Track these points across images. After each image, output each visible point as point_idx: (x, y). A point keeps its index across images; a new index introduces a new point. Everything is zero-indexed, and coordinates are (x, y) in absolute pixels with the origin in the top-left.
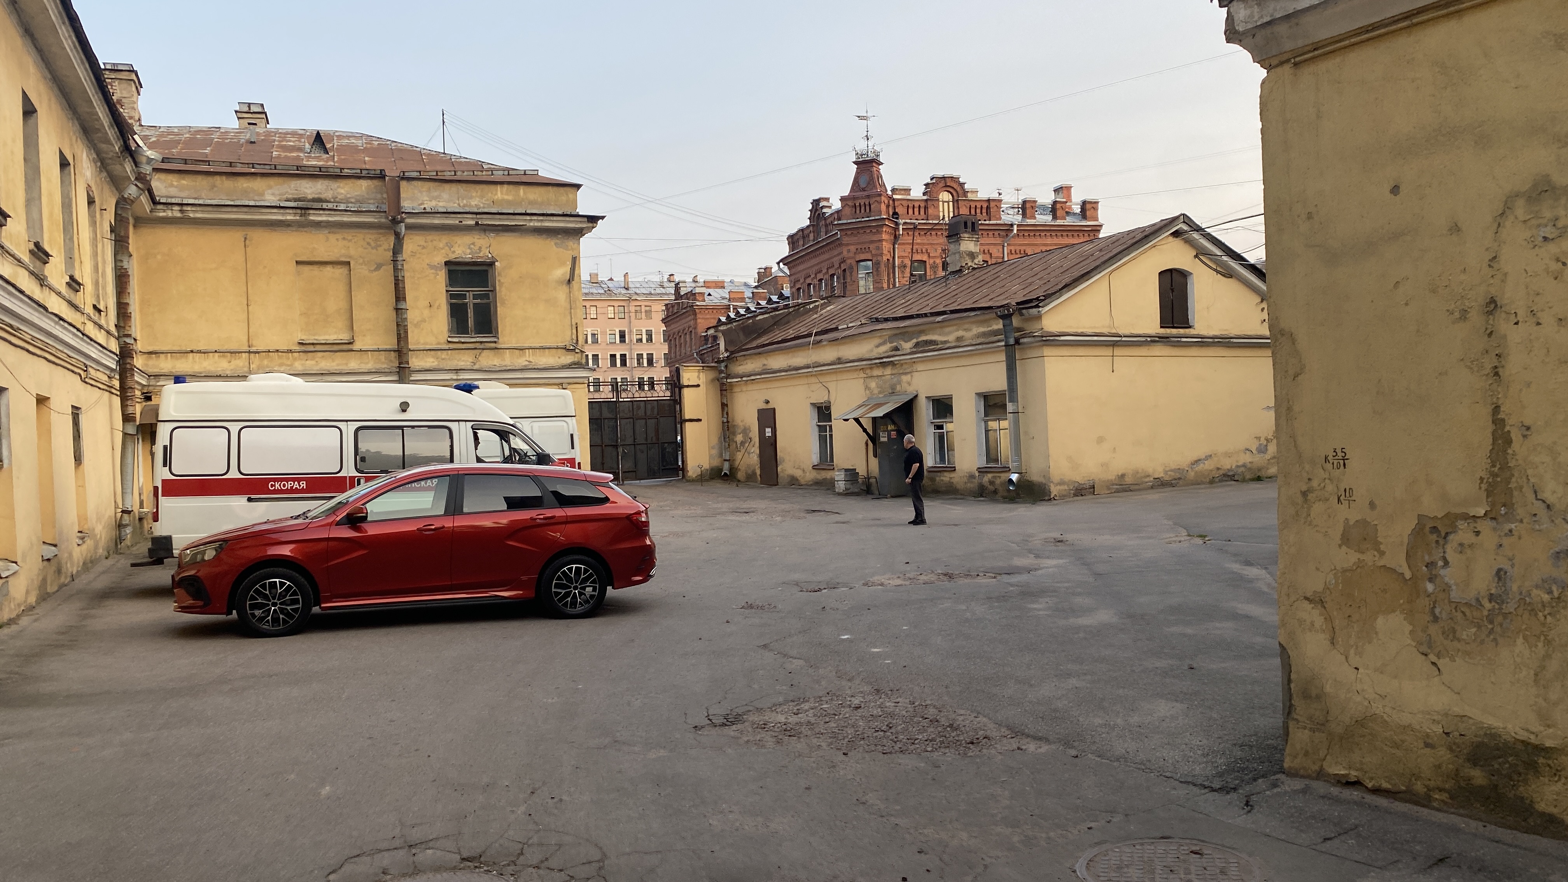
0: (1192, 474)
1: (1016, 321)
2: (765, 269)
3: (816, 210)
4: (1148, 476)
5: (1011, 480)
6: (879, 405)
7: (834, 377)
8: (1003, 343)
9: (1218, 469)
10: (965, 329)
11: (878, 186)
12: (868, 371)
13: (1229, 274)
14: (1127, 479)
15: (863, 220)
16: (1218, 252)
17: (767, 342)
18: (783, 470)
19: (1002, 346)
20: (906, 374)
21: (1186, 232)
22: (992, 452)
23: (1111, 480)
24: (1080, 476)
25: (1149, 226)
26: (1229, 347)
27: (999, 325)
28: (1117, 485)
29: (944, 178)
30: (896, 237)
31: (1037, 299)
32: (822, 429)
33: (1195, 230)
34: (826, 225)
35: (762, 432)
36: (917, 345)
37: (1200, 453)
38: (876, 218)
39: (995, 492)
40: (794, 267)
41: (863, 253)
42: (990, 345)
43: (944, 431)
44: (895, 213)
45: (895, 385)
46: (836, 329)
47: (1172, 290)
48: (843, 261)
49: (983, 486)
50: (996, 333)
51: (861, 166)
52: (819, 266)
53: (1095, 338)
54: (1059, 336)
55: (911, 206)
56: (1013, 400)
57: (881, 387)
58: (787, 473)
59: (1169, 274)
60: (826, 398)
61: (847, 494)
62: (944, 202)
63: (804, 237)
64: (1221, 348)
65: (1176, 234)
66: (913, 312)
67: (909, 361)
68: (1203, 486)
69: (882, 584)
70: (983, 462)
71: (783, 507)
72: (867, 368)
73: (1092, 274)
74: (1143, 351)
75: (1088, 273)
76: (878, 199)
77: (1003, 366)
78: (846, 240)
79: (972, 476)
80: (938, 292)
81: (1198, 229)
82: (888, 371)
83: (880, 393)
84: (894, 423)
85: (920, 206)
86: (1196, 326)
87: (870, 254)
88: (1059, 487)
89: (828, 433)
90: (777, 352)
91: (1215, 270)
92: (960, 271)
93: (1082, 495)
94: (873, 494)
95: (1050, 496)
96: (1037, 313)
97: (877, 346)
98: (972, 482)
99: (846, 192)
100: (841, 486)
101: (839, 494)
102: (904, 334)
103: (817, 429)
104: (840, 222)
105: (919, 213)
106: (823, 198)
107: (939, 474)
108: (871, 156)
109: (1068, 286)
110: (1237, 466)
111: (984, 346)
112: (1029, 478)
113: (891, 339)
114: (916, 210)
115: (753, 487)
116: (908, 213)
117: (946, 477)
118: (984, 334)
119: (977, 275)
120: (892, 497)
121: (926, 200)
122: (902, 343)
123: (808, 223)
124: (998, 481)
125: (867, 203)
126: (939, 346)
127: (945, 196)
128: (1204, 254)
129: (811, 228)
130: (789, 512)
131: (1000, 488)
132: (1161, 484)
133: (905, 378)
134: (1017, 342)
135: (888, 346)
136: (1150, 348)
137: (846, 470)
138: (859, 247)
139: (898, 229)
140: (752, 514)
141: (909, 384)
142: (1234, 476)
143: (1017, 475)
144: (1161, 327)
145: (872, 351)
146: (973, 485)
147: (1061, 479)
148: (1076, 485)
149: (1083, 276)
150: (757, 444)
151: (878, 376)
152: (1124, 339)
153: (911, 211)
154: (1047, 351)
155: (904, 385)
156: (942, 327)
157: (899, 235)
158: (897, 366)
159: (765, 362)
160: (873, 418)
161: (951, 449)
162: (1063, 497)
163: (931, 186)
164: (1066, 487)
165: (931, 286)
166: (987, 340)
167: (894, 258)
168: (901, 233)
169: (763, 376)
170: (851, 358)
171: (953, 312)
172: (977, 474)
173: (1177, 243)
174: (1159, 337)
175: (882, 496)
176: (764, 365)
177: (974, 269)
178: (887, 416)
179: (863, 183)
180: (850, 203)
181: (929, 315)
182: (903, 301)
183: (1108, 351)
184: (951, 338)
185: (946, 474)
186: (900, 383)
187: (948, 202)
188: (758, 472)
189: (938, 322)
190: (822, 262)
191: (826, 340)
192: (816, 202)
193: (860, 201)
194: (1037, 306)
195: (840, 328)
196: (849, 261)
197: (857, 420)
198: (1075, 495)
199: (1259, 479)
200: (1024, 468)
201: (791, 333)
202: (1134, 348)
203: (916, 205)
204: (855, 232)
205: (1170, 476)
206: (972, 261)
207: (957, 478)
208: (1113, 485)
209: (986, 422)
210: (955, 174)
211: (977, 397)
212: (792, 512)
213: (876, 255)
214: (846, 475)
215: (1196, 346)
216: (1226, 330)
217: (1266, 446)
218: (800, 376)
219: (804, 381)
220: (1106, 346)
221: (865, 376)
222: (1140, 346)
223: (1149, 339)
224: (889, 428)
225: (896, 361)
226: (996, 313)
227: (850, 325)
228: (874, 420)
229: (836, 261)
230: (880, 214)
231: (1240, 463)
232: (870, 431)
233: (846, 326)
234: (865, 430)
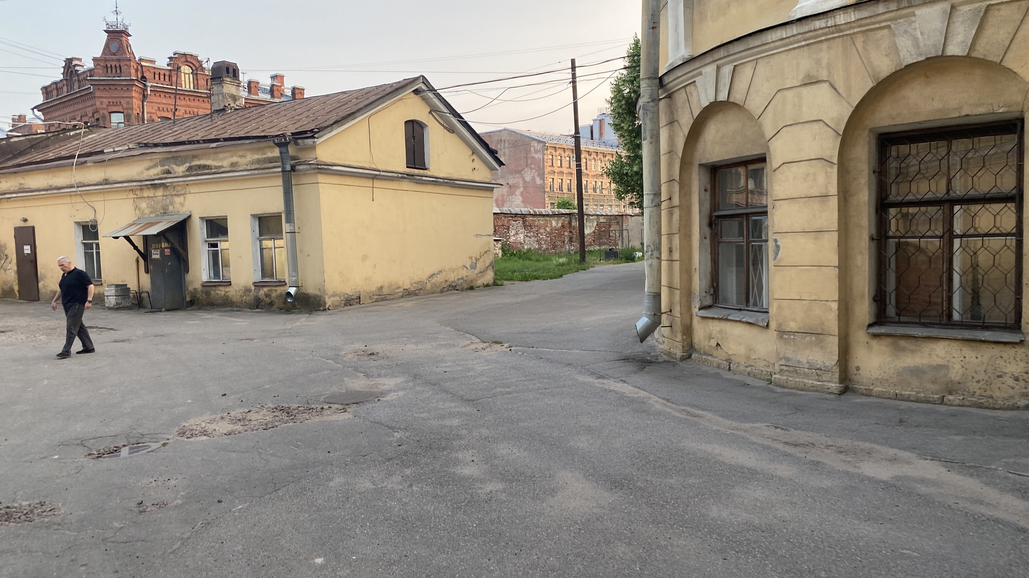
0: (429, 286)
1: (291, 150)
2: (20, 116)
3: (69, 67)
4: (399, 288)
5: (289, 294)
6: (152, 224)
7: (100, 198)
8: (280, 169)
9: (446, 281)
10: (240, 156)
11: (127, 53)
12: (138, 192)
13: (451, 130)
14: (384, 290)
15: (114, 78)
16: (445, 110)
17: (25, 162)
18: (44, 287)
19: (278, 172)
20: (178, 195)
21: (424, 91)
22: (268, 267)
23: (373, 292)
24: (349, 289)
25: (395, 83)
26: (453, 187)
27: (276, 152)
28: (377, 295)
29: (185, 55)
30: (145, 97)
31: (312, 131)
32: (87, 247)
33: (430, 90)
34: (79, 81)
35: (19, 250)
36: (190, 168)
37: (434, 270)
38: (127, 78)
39: (271, 304)
40: (48, 113)
41: (115, 106)
42: (267, 171)
43: (219, 248)
44: (143, 77)
45: (167, 206)
46: (102, 152)
47: (414, 138)
48: (96, 111)
49: (259, 299)
50: (271, 160)
51: (110, 34)
52: (73, 114)
53: (361, 171)
54: (332, 166)
55: (157, 73)
56: (290, 220)
57: (153, 208)
58: (49, 289)
59: (411, 124)
60: (92, 217)
61: (118, 308)
62: (185, 74)
63: (57, 89)
64: (447, 187)
65: (416, 92)
66: (184, 138)
67: (183, 183)
68: (436, 295)
69: (204, 433)
70: (258, 277)
71: (47, 324)
72: (137, 189)
73: (357, 115)
74: (394, 185)
75: (353, 113)
76: (128, 63)
77: (280, 191)
78: (98, 94)
79: (248, 290)
80: (204, 126)
81: (432, 90)
82: (160, 192)
83: (152, 212)
84: (168, 241)
85: (164, 74)
86: (431, 168)
87: (121, 107)
88: (332, 299)
89: (94, 251)
90: (35, 172)
91: (443, 125)
92: (223, 110)
93: (350, 305)
94: (145, 308)
95: (325, 306)
96: (312, 143)
97: (148, 169)
98: (249, 295)
99: (98, 55)
100: (111, 301)
101: (109, 308)
102: (177, 159)
103: (82, 247)
104: (92, 78)
105: (165, 80)
106: (75, 58)
107: (214, 288)
108: (121, 28)
109: (338, 122)
110: (458, 279)
111: (260, 171)
112: (304, 291)
113: (162, 162)
114: (162, 77)
115: (11, 303)
116: (155, 78)
117: (221, 291)
118: (258, 161)
119: (241, 114)
120: (168, 310)
121: (170, 70)
122: (174, 166)
123: (61, 77)
124: (274, 295)
125: (118, 65)
126: (213, 171)
127: (186, 69)
128: (436, 111)
129: (65, 82)
130: (55, 329)
131: (276, 300)
132: (409, 294)
133: (177, 200)
134: (293, 169)
135: (159, 169)
136: (400, 183)
137: (117, 286)
138: (110, 100)
139: (147, 90)
140: (10, 333)
141: (182, 205)
142: (456, 286)
143: (294, 289)
144: (407, 167)
145: (142, 173)
146: (249, 298)
147: (334, 292)
148: (346, 296)
149: (349, 115)
150: (14, 261)
151: (148, 197)
152: (382, 173)
153: (157, 76)
154: (321, 178)
155: (177, 206)
156: (216, 153)
157: (147, 94)
158: (169, 188)
159: (22, 181)
160: (144, 236)
161: (226, 265)
162: (336, 307)
163: (174, 59)
164: (338, 298)
165: (196, 121)
166: (263, 166)
167: (143, 112)
168: (149, 93)
169: (19, 195)
170: (119, 180)
171: (226, 140)
172: (253, 288)
173: (416, 99)
174: (407, 175)
175: (155, 309)
176: (21, 184)
177: (236, 109)
178: (162, 234)
179: (113, 49)
180: (102, 64)
181: (201, 142)
182: (170, 132)
183: (369, 183)
184: (226, 163)
185: (221, 288)
186: (172, 204)
187: (189, 74)
188: (16, 288)
189: (213, 148)
190: (76, 111)
191: (91, 162)
192: (69, 62)
193: (111, 63)
194: (313, 137)
195: (105, 151)
196: (102, 112)
197: (127, 238)
198: (345, 305)
199: (472, 288)
200: (300, 282)
201: (51, 155)
202: (388, 182)
203: (162, 73)
204: (107, 88)
205: (414, 287)
206: (234, 103)
207: (233, 292)
208: (374, 295)
209: (261, 241)
210: (194, 53)
211: (252, 218)
212: (59, 330)
213: (127, 109)
214: (116, 291)
215: (432, 184)
216: (451, 174)
217: (476, 263)
218: (63, 196)
219: (68, 200)
220: (368, 178)
221: (135, 196)
222: (392, 180)
223: (400, 175)
224: (163, 246)
225: (168, 183)
226: (274, 141)
227: (116, 149)
228: (146, 237)
229: (90, 111)
230: (130, 76)
231: (460, 277)
232: (141, 248)
233: (112, 150)
234: (136, 248)
